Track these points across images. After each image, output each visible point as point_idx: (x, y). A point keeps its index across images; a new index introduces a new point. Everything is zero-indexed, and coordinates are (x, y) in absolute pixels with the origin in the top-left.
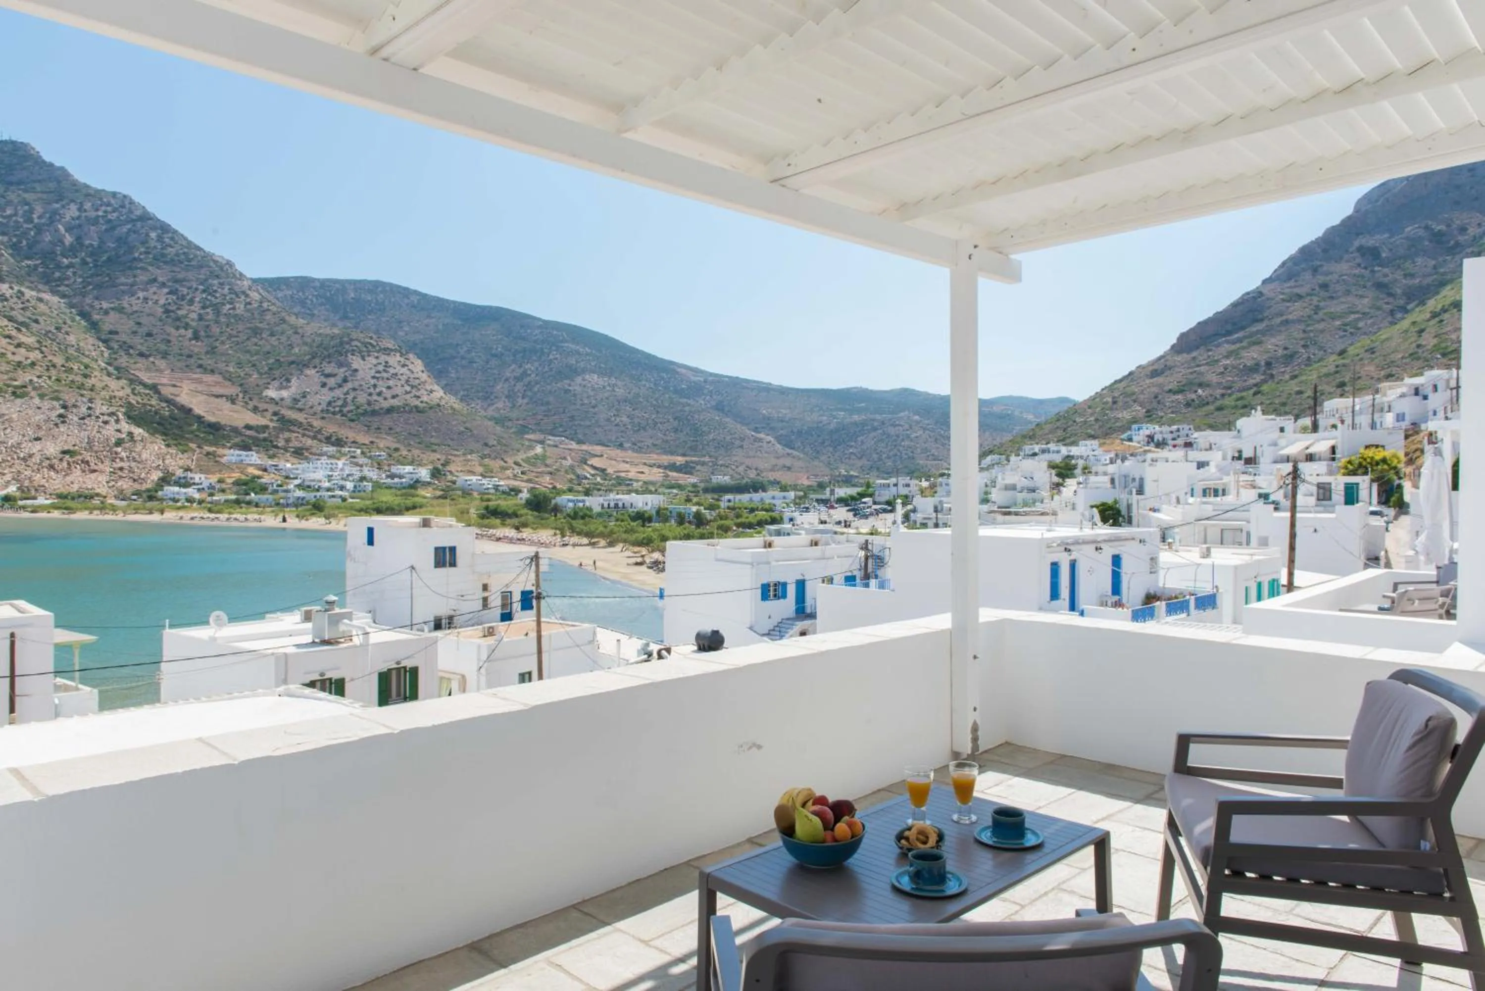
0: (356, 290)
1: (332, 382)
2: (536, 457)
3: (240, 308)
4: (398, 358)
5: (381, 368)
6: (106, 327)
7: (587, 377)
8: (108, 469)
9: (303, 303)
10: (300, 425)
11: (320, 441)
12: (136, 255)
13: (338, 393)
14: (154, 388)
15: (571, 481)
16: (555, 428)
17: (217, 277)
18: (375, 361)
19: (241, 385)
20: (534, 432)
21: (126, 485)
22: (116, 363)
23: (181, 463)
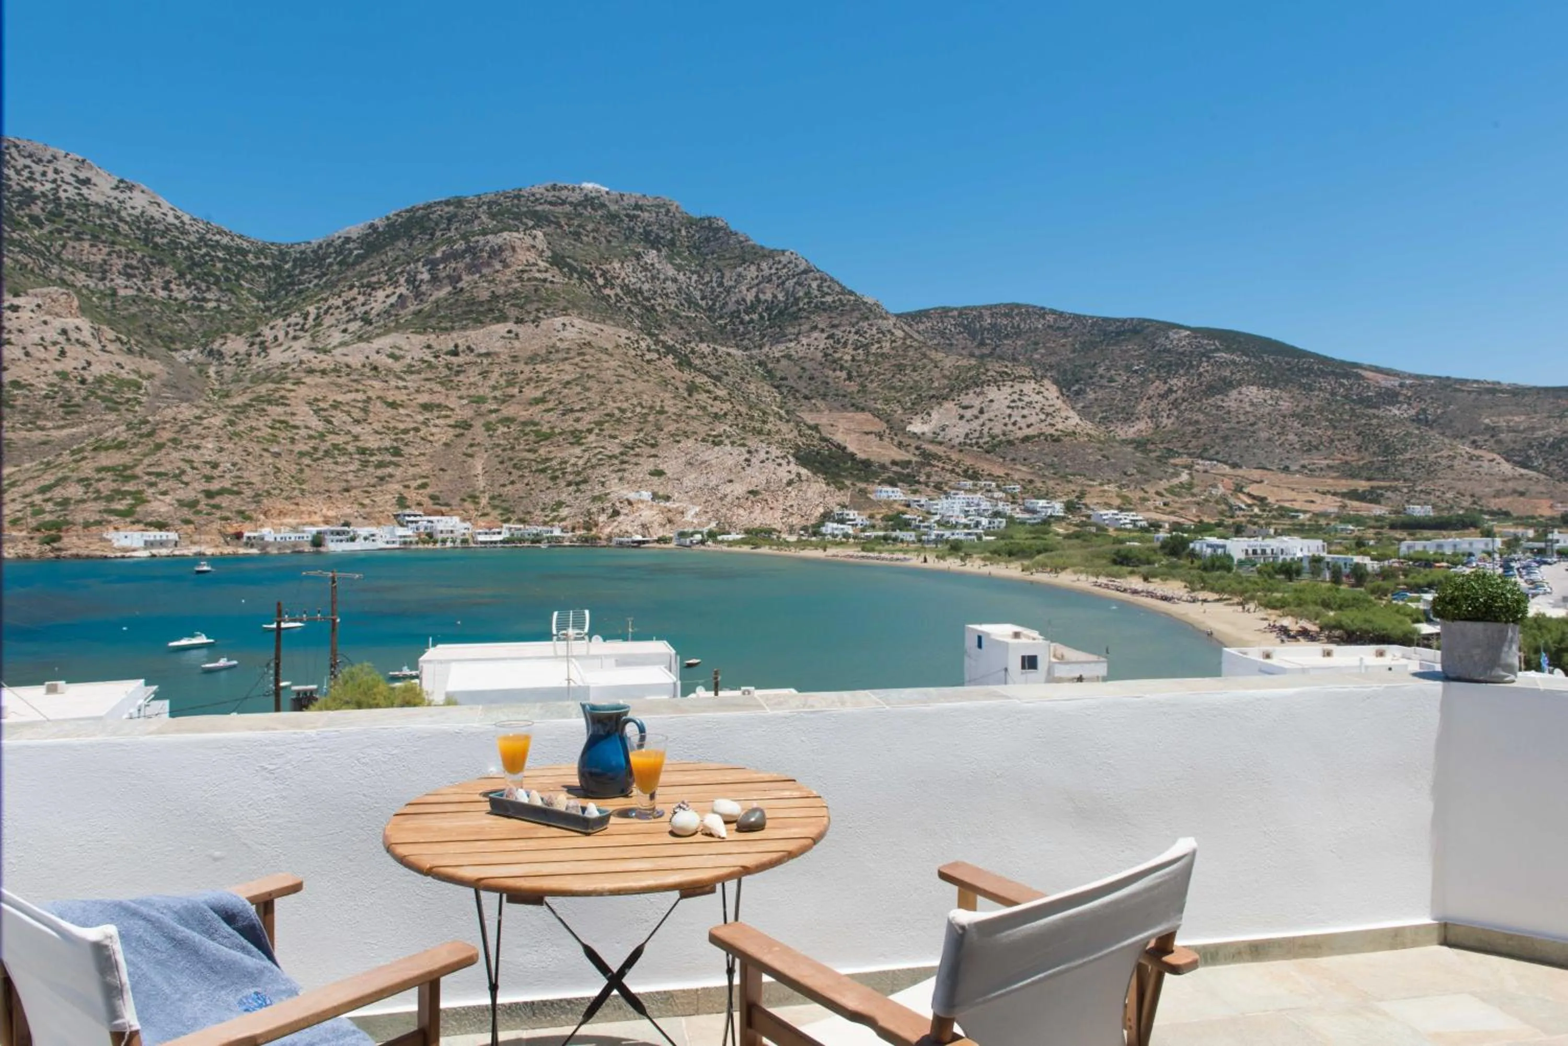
0: (992, 316)
1: (968, 414)
2: (1182, 486)
3: (887, 345)
4: (1033, 384)
5: (1016, 397)
6: (779, 374)
7: (1244, 389)
8: (782, 507)
9: (942, 334)
10: (939, 458)
11: (958, 474)
12: (801, 305)
13: (975, 424)
14: (816, 428)
15: (1222, 513)
16: (1205, 450)
17: (867, 318)
18: (1010, 391)
19: (888, 421)
20: (1180, 455)
21: (795, 520)
22: (786, 407)
23: (838, 500)
